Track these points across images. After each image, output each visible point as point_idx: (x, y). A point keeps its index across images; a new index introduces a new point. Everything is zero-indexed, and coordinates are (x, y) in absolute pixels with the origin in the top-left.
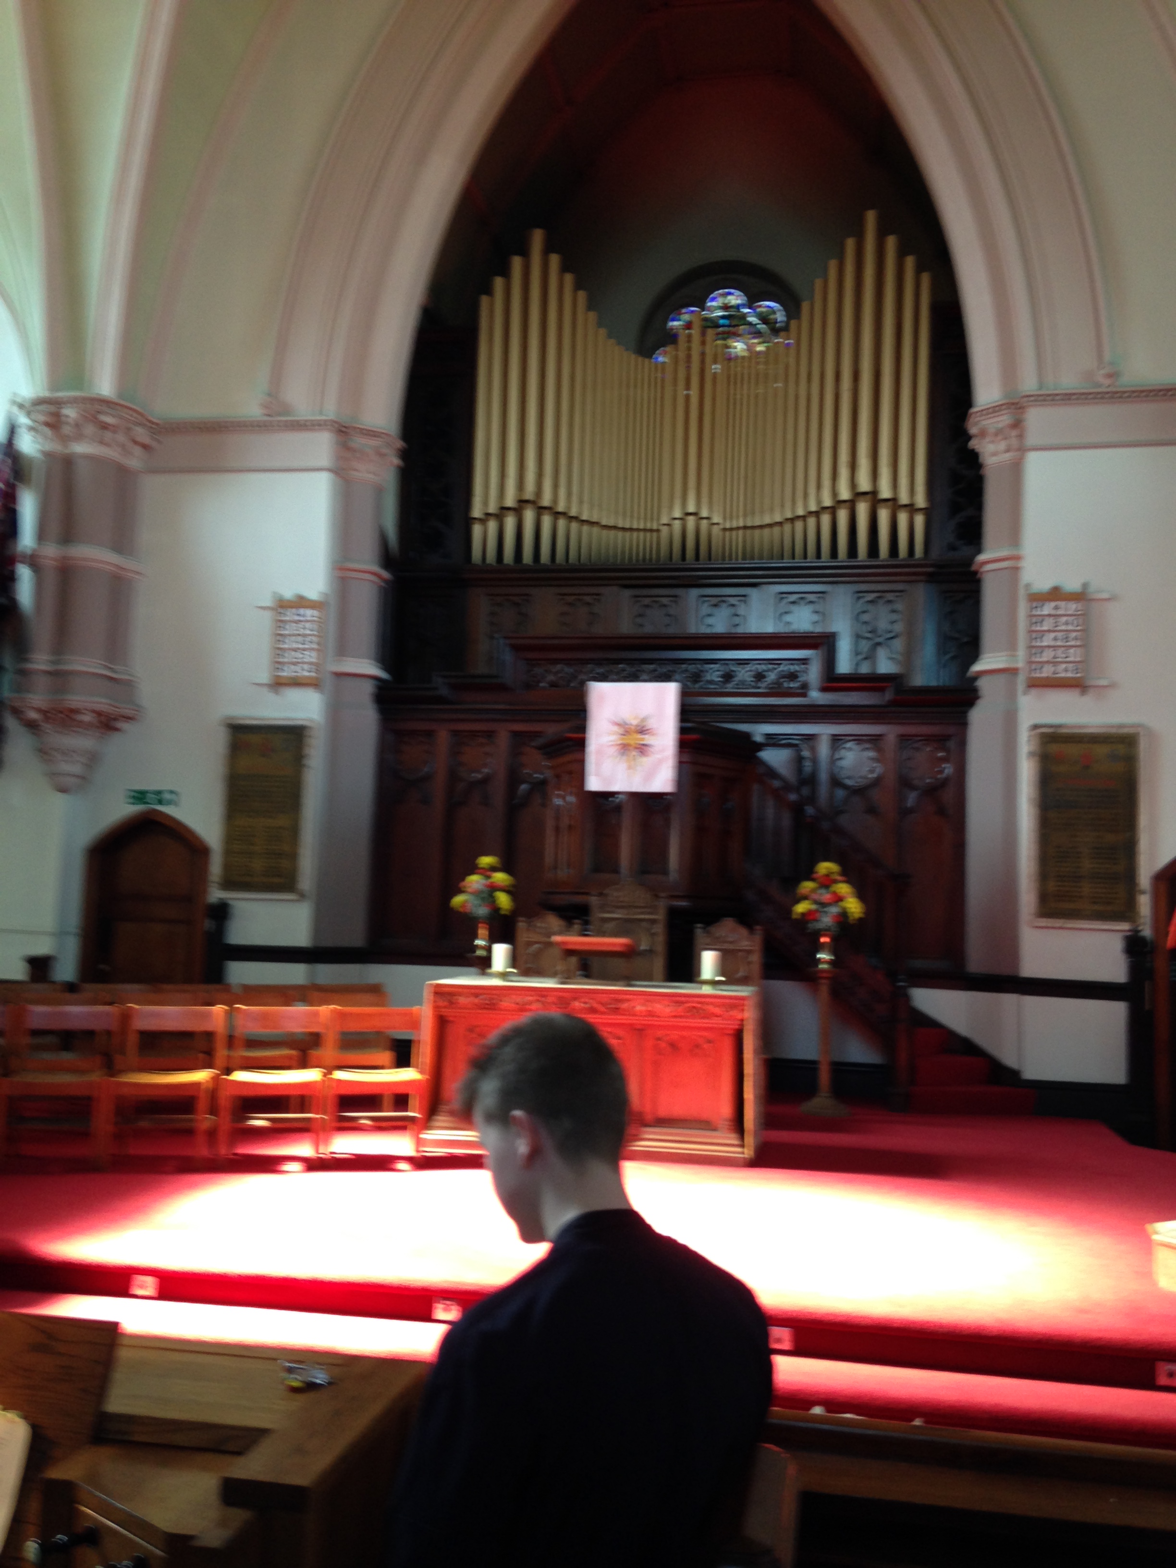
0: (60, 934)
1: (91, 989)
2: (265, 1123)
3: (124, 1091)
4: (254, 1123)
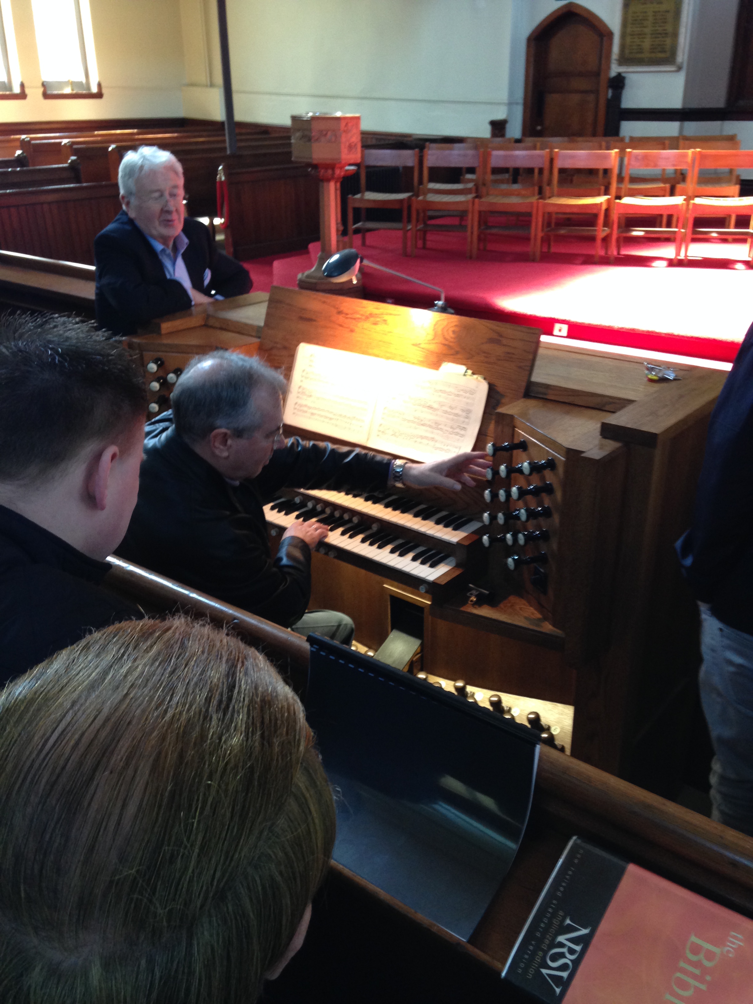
0: (510, 104)
1: (530, 141)
2: (642, 234)
3: (551, 209)
4: (635, 233)
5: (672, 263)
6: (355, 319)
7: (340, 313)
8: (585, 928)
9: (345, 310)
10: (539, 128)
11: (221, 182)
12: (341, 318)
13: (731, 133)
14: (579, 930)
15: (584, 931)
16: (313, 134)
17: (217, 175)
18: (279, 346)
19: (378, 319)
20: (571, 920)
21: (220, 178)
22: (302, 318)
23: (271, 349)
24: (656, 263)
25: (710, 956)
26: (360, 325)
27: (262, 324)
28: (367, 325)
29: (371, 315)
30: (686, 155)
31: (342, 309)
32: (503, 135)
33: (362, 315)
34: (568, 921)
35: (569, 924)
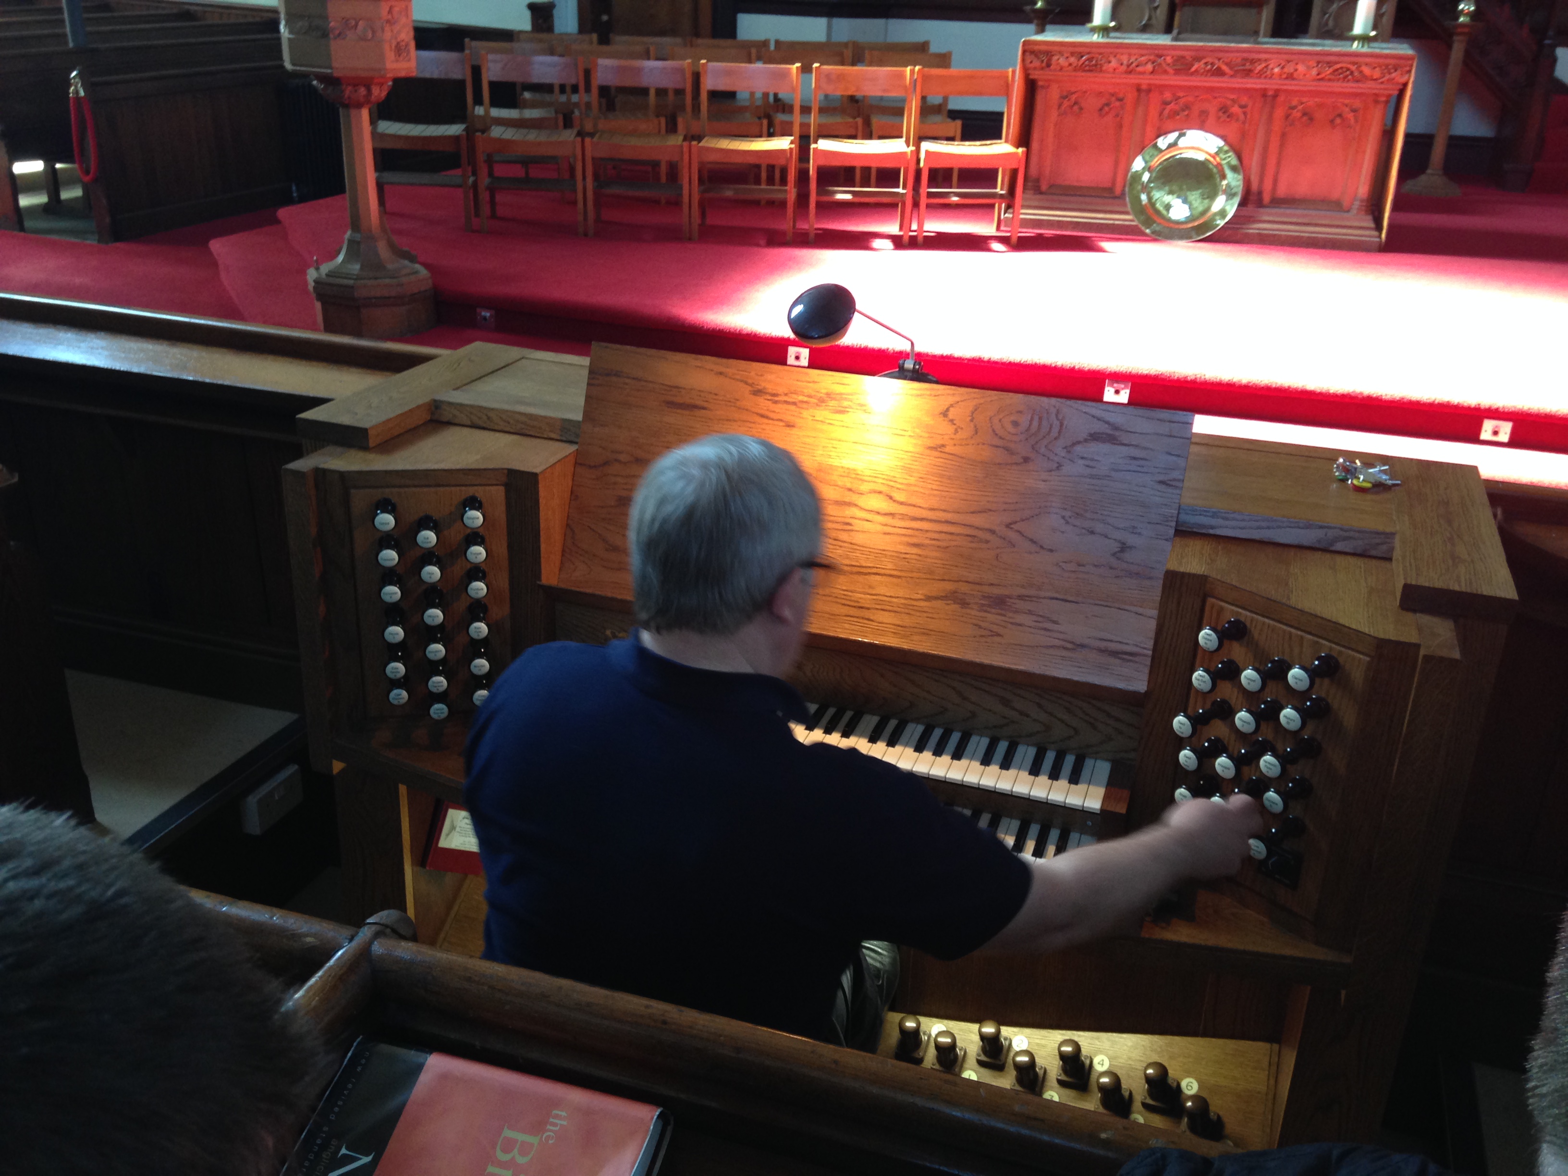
2: (848, 197)
3: (712, 158)
4: (840, 196)
5: (899, 243)
6: (794, 404)
7: (758, 392)
8: (367, 1155)
9: (770, 388)
10: (605, 18)
11: (77, 98)
12: (763, 403)
13: (921, 39)
14: (360, 1159)
15: (365, 1160)
16: (332, 24)
17: (70, 85)
18: (623, 457)
19: (846, 403)
20: (347, 1149)
21: (77, 92)
22: (672, 405)
23: (606, 463)
24: (877, 243)
25: (525, 1149)
26: (805, 414)
27: (578, 417)
28: (821, 414)
29: (830, 395)
30: (902, 76)
31: (763, 385)
32: (550, 29)
33: (810, 396)
34: (344, 1151)
35: (344, 1155)
